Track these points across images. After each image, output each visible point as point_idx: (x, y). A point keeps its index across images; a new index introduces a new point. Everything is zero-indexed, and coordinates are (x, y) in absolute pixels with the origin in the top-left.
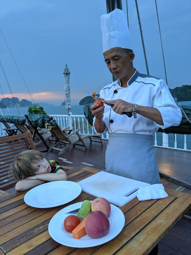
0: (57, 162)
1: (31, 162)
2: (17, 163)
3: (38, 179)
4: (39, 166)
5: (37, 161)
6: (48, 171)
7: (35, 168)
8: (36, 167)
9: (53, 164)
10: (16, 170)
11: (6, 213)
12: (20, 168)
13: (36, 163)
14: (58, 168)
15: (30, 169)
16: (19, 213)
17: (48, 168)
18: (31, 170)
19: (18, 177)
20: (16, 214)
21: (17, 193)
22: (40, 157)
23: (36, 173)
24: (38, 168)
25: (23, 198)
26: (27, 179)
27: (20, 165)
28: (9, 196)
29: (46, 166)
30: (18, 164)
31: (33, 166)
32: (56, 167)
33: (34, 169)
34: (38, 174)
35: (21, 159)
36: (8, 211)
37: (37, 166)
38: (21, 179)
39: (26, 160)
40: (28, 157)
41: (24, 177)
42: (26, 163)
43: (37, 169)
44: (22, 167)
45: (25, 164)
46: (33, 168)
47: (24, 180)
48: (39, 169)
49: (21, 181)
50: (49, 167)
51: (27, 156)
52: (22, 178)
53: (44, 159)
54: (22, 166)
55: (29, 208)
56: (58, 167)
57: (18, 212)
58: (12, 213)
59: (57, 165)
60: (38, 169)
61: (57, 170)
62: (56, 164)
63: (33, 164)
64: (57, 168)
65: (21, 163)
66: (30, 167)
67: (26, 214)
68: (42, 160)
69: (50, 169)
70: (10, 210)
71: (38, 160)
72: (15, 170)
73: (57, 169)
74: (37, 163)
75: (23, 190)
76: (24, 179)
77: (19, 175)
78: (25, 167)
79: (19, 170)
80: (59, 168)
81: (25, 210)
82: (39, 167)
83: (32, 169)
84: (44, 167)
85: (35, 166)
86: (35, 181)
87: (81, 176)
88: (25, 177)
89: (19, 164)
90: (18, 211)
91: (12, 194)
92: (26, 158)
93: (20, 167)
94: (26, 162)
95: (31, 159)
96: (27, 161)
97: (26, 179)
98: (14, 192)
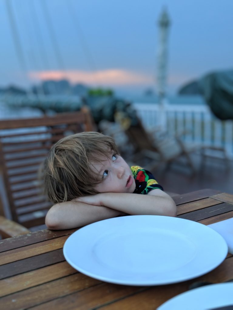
0: (147, 172)
1: (87, 156)
2: (55, 158)
3: (102, 205)
4: (106, 172)
5: (102, 158)
6: (128, 189)
7: (97, 174)
8: (100, 172)
9: (140, 174)
10: (51, 176)
11: (13, 279)
12: (60, 170)
13: (99, 161)
14: (151, 186)
15: (83, 173)
16: (48, 286)
17: (128, 181)
18: (86, 176)
19: (54, 194)
20: (37, 288)
21: (50, 233)
22: (110, 150)
23: (99, 188)
24: (103, 175)
25: (62, 248)
26: (76, 202)
27: (62, 164)
28: (29, 238)
29: (124, 174)
30: (56, 162)
31: (92, 167)
32: (145, 184)
33: (95, 176)
34: (104, 191)
35: (64, 150)
36: (20, 276)
37: (101, 170)
38: (60, 199)
39: (77, 151)
40: (81, 144)
41: (68, 195)
42: (75, 160)
43: (101, 177)
44: (65, 168)
45: (73, 160)
46: (91, 173)
47: (69, 202)
48: (105, 179)
49: (61, 204)
50: (130, 177)
51: (79, 144)
52: (63, 197)
53: (120, 158)
54: (66, 165)
55: (76, 277)
56: (151, 182)
57: (45, 283)
58: (27, 284)
59: (149, 179)
60: (103, 179)
61: (150, 189)
62: (147, 177)
63: (93, 163)
64: (148, 186)
65: (65, 159)
66: (84, 170)
67: (67, 292)
68: (114, 158)
69: (134, 186)
70: (25, 275)
71: (106, 155)
72: (48, 177)
73: (148, 188)
74: (103, 163)
75: (64, 228)
76: (69, 199)
77: (58, 190)
78: (72, 170)
79: (58, 177)
80: (154, 186)
81: (65, 279)
82: (105, 174)
83: (91, 177)
84: (120, 176)
85: (96, 168)
86: (95, 207)
87: (213, 211)
88: (71, 196)
89: (58, 161)
90: (46, 281)
91: (36, 235)
92: (76, 148)
93: (60, 168)
94: (77, 156)
95: (88, 151)
96: (79, 154)
97: (73, 200)
98: (42, 231)
